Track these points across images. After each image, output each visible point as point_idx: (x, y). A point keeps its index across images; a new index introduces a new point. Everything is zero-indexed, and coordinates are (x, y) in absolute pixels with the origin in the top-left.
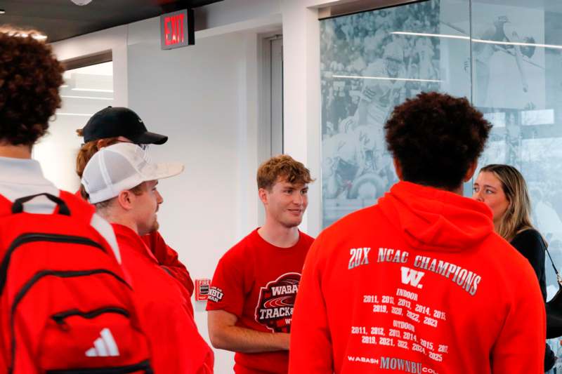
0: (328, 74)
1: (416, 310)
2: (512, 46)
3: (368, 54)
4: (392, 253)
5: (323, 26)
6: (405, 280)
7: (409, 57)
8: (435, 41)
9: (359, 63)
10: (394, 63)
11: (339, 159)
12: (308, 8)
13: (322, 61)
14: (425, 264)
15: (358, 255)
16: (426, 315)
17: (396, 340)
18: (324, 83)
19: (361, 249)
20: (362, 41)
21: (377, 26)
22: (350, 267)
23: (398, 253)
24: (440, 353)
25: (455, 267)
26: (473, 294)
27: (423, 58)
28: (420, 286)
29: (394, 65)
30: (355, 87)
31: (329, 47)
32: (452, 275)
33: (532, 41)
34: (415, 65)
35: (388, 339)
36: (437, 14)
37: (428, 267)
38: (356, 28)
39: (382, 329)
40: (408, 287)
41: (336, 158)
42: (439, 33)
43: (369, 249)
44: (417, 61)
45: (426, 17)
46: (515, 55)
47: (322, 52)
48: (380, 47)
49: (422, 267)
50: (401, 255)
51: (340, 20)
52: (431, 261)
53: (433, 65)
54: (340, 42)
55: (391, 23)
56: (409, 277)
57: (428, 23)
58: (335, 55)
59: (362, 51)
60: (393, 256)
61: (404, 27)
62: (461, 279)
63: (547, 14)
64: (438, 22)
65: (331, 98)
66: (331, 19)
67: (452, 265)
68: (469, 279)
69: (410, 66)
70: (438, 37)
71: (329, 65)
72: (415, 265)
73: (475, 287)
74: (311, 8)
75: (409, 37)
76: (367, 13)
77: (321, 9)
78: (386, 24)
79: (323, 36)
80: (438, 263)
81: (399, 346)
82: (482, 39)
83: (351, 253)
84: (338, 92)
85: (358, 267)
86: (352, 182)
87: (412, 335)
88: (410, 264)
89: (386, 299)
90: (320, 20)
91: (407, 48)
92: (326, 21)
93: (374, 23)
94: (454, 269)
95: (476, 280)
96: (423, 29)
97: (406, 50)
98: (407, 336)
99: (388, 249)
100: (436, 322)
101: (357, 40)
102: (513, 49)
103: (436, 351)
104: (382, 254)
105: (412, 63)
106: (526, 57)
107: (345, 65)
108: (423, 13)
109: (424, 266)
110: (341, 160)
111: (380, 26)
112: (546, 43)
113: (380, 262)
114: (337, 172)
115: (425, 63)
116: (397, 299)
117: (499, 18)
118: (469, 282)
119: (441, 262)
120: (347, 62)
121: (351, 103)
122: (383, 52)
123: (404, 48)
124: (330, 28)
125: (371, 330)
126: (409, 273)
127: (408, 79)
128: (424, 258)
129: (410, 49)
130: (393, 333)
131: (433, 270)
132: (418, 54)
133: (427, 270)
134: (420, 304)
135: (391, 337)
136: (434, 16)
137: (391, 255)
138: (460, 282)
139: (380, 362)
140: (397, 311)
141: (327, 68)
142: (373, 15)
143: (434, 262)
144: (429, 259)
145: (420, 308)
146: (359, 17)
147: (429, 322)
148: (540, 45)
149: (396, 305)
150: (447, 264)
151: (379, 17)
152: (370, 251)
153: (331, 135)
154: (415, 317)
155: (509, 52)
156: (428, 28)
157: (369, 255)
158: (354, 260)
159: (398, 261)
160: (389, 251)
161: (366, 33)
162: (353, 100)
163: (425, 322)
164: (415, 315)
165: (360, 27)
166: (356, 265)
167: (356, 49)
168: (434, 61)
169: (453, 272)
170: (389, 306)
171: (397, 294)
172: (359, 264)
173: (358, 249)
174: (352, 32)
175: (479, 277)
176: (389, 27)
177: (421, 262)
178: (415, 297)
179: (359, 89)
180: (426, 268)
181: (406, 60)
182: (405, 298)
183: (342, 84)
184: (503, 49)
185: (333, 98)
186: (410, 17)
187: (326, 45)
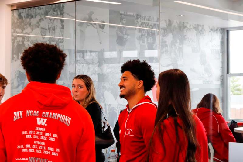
0: (15, 34)
1: (45, 135)
2: (95, 24)
3: (32, 26)
4: (32, 112)
5: (13, 13)
6: (39, 123)
7: (50, 28)
8: (62, 21)
9: (29, 30)
10: (44, 30)
11: (19, 71)
12: (7, 5)
13: (12, 28)
14: (47, 115)
15: (17, 114)
16: (49, 137)
17: (35, 149)
18: (13, 38)
19: (19, 112)
20: (30, 20)
21: (37, 14)
22: (14, 120)
23: (35, 112)
24: (57, 152)
25: (60, 115)
26: (68, 125)
27: (57, 28)
28: (46, 125)
29: (44, 31)
30: (27, 40)
31: (15, 22)
32: (59, 118)
33: (104, 22)
34: (53, 31)
35: (32, 149)
36: (63, 9)
37: (48, 116)
38: (28, 14)
39: (30, 145)
40: (41, 126)
41: (18, 71)
42: (64, 17)
43: (22, 111)
44: (54, 29)
45: (58, 11)
46: (97, 28)
47: (12, 25)
48: (38, 23)
49: (46, 116)
50: (36, 113)
51: (21, 11)
52: (49, 114)
53: (61, 31)
54: (20, 20)
55: (43, 13)
56: (41, 121)
57: (59, 13)
58: (18, 26)
59: (30, 24)
60: (33, 113)
61: (49, 14)
62: (63, 120)
63: (110, 11)
64: (64, 13)
65: (16, 44)
66: (17, 10)
67: (58, 114)
68: (66, 119)
69: (51, 31)
70: (63, 19)
71: (15, 30)
72: (43, 116)
73: (69, 122)
74: (8, 5)
75: (51, 19)
76: (33, 8)
77: (12, 6)
78: (41, 13)
79: (13, 17)
80: (52, 114)
81: (37, 152)
82: (82, 20)
83: (14, 114)
84: (19, 42)
85: (18, 119)
86: (24, 81)
87: (43, 147)
88: (40, 116)
89: (31, 132)
90: (12, 10)
91: (50, 24)
92: (14, 11)
93: (36, 12)
94: (59, 116)
95: (69, 119)
96: (57, 15)
97: (49, 25)
98: (41, 147)
99: (30, 110)
100: (54, 139)
101: (28, 20)
102: (96, 26)
103: (55, 152)
104: (28, 113)
105: (52, 30)
106: (101, 29)
107: (22, 31)
108: (57, 9)
109: (47, 116)
110: (20, 72)
111: (38, 14)
112: (110, 23)
113: (28, 116)
114: (18, 77)
115: (58, 30)
116: (36, 131)
117: (90, 12)
118: (66, 121)
119: (54, 114)
120: (23, 29)
121: (25, 47)
122: (39, 25)
123: (49, 24)
124: (16, 14)
125: (26, 146)
126: (40, 120)
127: (50, 37)
128: (46, 113)
129: (51, 24)
130: (34, 146)
131: (51, 117)
132: (54, 26)
133: (48, 117)
134: (46, 132)
135: (33, 148)
136: (62, 10)
137: (32, 113)
138: (63, 121)
139: (28, 159)
140: (36, 137)
141: (15, 32)
142: (35, 9)
143: (51, 114)
144: (48, 113)
145: (47, 134)
146: (29, 10)
147: (51, 139)
148: (107, 24)
149: (36, 135)
150: (56, 114)
151: (38, 10)
152: (23, 112)
153: (16, 61)
154: (45, 138)
155: (94, 27)
156: (59, 15)
157: (22, 114)
158: (16, 117)
159: (35, 115)
160: (31, 111)
161: (32, 17)
162: (26, 45)
163: (49, 140)
164: (45, 137)
165: (29, 14)
166: (17, 119)
167: (27, 24)
168: (62, 30)
169: (59, 117)
170: (32, 135)
171: (36, 129)
172: (18, 118)
173: (17, 112)
174: (26, 16)
175: (70, 118)
176: (42, 14)
177: (45, 114)
178: (44, 130)
179: (28, 41)
180: (47, 117)
181: (49, 29)
182: (40, 131)
183: (21, 39)
184: (91, 25)
185: (17, 44)
186: (51, 10)
187: (14, 21)
